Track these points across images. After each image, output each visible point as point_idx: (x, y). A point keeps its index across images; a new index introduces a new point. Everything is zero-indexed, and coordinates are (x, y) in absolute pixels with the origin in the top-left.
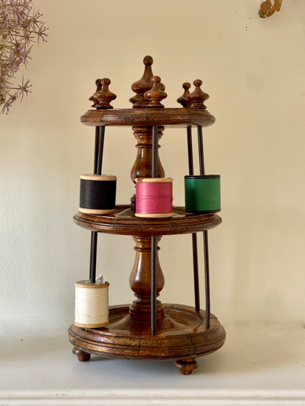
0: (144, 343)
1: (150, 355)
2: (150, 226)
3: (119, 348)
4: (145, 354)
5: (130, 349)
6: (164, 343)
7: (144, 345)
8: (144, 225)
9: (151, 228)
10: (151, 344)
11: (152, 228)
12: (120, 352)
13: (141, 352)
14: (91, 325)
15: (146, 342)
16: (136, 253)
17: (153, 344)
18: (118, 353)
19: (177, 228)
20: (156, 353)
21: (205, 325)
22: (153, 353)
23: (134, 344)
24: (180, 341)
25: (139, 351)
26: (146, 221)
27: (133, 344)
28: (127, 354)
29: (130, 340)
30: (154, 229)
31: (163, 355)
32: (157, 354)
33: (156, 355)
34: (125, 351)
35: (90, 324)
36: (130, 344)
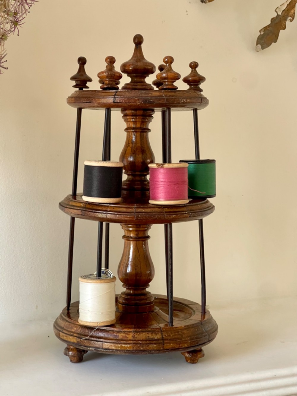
0: (167, 335)
1: (175, 347)
2: (171, 213)
3: (143, 344)
4: (170, 347)
5: (155, 344)
6: (184, 333)
7: (166, 337)
8: (166, 212)
9: (174, 216)
10: (173, 336)
11: (175, 215)
12: (144, 348)
13: (166, 345)
14: (105, 322)
15: (168, 335)
16: (125, 242)
17: (175, 335)
18: (141, 348)
19: (195, 214)
20: (180, 344)
21: (201, 311)
22: (177, 345)
23: (157, 337)
24: (196, 330)
25: (164, 345)
26: (166, 209)
27: (156, 338)
28: (151, 349)
29: (152, 334)
30: (176, 216)
31: (186, 346)
32: (180, 345)
33: (179, 346)
34: (150, 346)
35: (103, 321)
36: (152, 338)
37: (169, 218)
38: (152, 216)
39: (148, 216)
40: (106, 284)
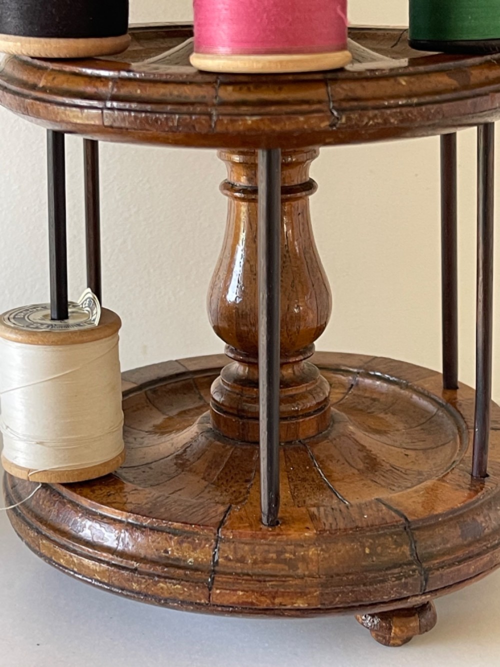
0: (231, 557)
1: (252, 603)
2: (244, 109)
3: (140, 573)
4: (234, 599)
5: (179, 579)
6: (304, 559)
7: (229, 564)
8: (223, 104)
9: (249, 120)
10: (255, 562)
11: (255, 118)
12: (143, 586)
13: (218, 591)
15: (239, 556)
17: (265, 561)
18: (135, 586)
19: (360, 115)
20: (274, 598)
22: (263, 599)
23: (195, 559)
24: (367, 551)
25: (210, 589)
26: (230, 88)
27: (190, 561)
28: (167, 595)
29: (180, 543)
30: (261, 120)
31: (301, 604)
32: (277, 601)
33: (273, 604)
34: (161, 585)
35: (47, 468)
36: (178, 559)
37: (231, 128)
38: (161, 116)
39: (143, 115)
40: (50, 348)
